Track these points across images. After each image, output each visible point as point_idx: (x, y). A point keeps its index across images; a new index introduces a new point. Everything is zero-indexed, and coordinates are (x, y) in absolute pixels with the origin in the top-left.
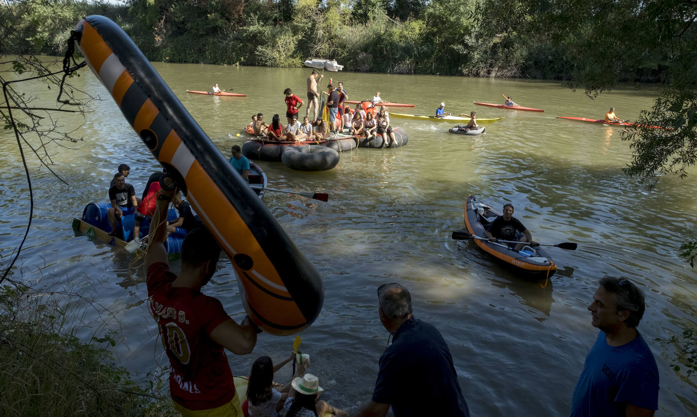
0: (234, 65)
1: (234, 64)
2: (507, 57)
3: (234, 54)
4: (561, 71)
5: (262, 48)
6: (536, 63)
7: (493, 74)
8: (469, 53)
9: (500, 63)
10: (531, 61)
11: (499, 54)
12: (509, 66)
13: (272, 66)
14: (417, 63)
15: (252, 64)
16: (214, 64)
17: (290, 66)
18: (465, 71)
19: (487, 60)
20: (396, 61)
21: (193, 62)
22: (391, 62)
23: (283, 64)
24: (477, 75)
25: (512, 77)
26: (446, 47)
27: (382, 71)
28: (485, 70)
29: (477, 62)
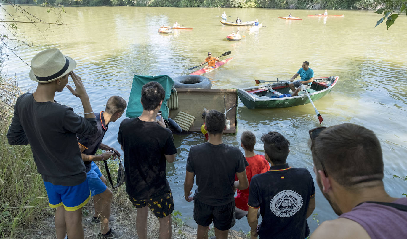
0: (218, 7)
13: (238, 7)
14: (326, 2)
15: (228, 7)
16: (208, 7)
17: (248, 7)
18: (358, 6)
20: (312, 1)
22: (309, 2)
23: (244, 6)
24: (367, 9)
27: (303, 8)
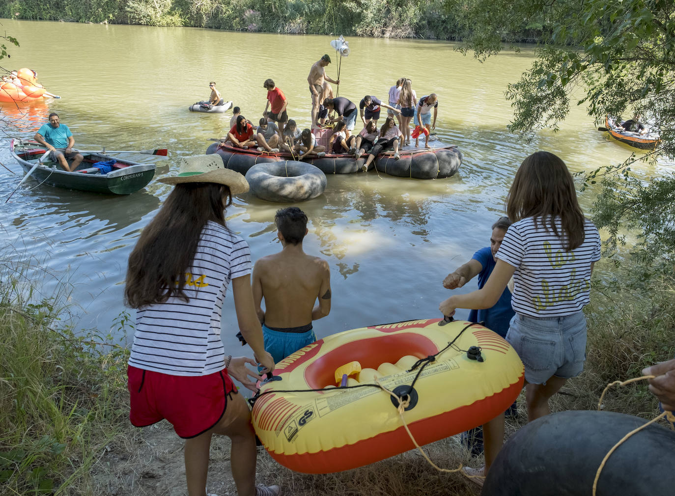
0: (102, 23)
1: (101, 21)
2: (400, 16)
3: (100, 10)
4: (454, 32)
5: (134, 3)
6: (429, 23)
7: (387, 35)
8: (362, 12)
9: (394, 22)
10: (424, 20)
11: (393, 13)
12: (403, 25)
13: (147, 25)
14: (309, 22)
15: (124, 23)
16: (77, 21)
17: (168, 25)
18: (359, 31)
19: (380, 19)
20: (286, 19)
21: (50, 19)
22: (281, 21)
23: (159, 22)
24: (372, 35)
25: (407, 37)
26: (338, 4)
27: (272, 31)
28: (379, 30)
29: (371, 22)
